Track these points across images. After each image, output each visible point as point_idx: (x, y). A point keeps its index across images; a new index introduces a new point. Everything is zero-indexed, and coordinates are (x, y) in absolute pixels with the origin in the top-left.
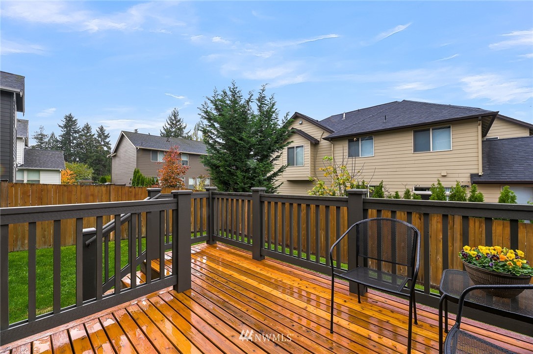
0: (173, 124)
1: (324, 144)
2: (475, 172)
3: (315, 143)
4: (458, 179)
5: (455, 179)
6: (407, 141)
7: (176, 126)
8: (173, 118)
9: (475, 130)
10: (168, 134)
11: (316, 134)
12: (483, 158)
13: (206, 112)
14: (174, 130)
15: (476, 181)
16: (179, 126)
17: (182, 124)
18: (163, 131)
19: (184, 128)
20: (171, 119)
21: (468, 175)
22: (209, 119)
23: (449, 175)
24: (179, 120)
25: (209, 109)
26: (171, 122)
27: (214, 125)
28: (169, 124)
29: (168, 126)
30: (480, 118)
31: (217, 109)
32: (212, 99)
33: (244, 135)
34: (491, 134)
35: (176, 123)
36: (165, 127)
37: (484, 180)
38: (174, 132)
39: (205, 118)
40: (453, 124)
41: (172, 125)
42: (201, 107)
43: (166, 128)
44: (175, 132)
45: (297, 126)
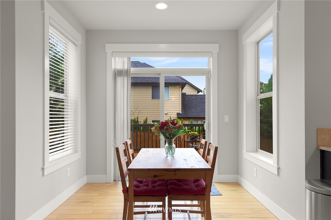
2: (178, 112)
4: (171, 116)
5: (169, 116)
6: (148, 92)
9: (179, 90)
12: (182, 104)
15: (179, 116)
21: (176, 114)
23: (168, 114)
30: (181, 84)
34: (184, 91)
37: (182, 116)
40: (170, 85)
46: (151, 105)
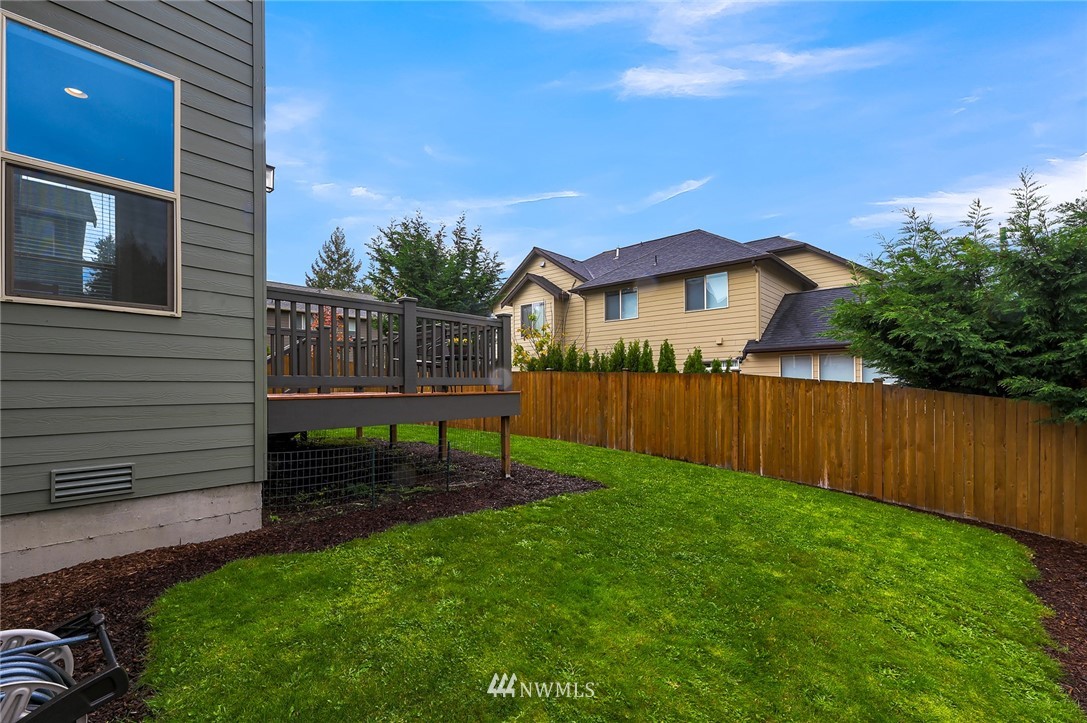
0: (332, 260)
1: (576, 298)
2: (752, 337)
3: (562, 299)
4: (732, 349)
6: (677, 294)
7: (340, 264)
8: (333, 249)
9: (752, 278)
10: (323, 279)
11: (565, 282)
13: (378, 251)
14: (335, 272)
15: (755, 350)
16: (344, 266)
17: (351, 260)
18: (312, 276)
19: (357, 269)
20: (327, 249)
21: (746, 342)
22: (383, 261)
23: (724, 344)
24: (346, 254)
25: (383, 247)
26: (328, 257)
27: (390, 270)
28: (324, 261)
29: (324, 266)
30: (753, 262)
31: (395, 246)
32: (387, 231)
33: (430, 286)
35: (339, 258)
36: (316, 267)
37: (761, 348)
38: (335, 277)
39: (377, 259)
40: (729, 270)
41: (332, 262)
42: (371, 243)
43: (317, 269)
44: (338, 277)
45: (537, 270)
46: (685, 325)
